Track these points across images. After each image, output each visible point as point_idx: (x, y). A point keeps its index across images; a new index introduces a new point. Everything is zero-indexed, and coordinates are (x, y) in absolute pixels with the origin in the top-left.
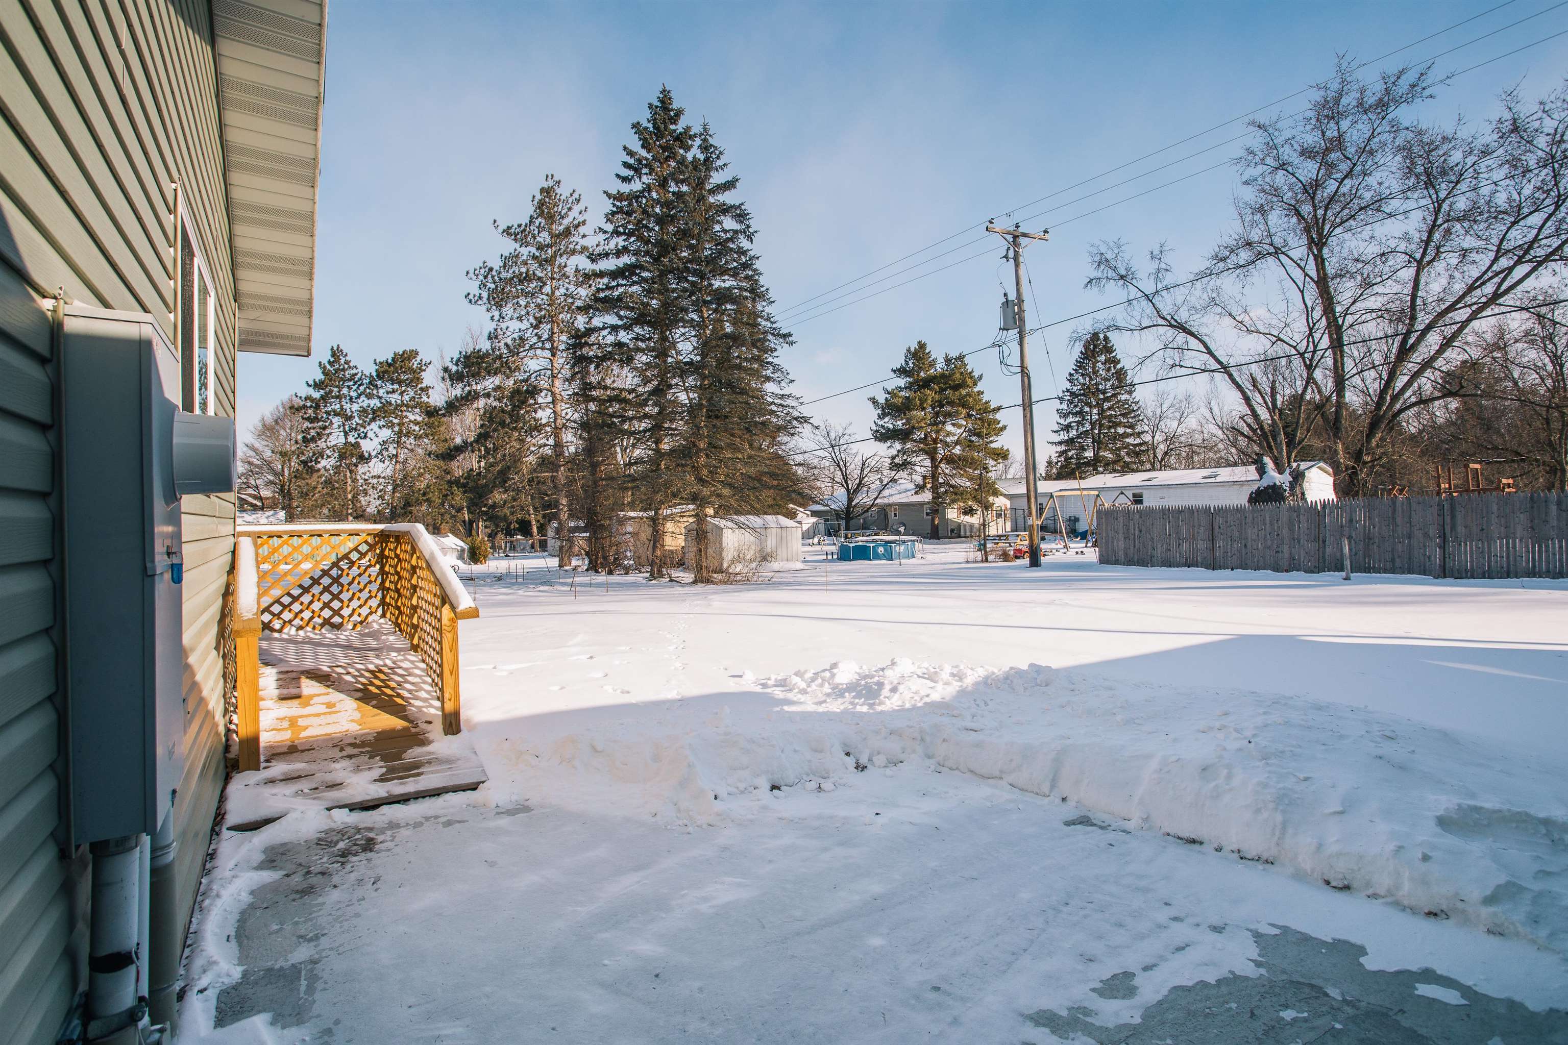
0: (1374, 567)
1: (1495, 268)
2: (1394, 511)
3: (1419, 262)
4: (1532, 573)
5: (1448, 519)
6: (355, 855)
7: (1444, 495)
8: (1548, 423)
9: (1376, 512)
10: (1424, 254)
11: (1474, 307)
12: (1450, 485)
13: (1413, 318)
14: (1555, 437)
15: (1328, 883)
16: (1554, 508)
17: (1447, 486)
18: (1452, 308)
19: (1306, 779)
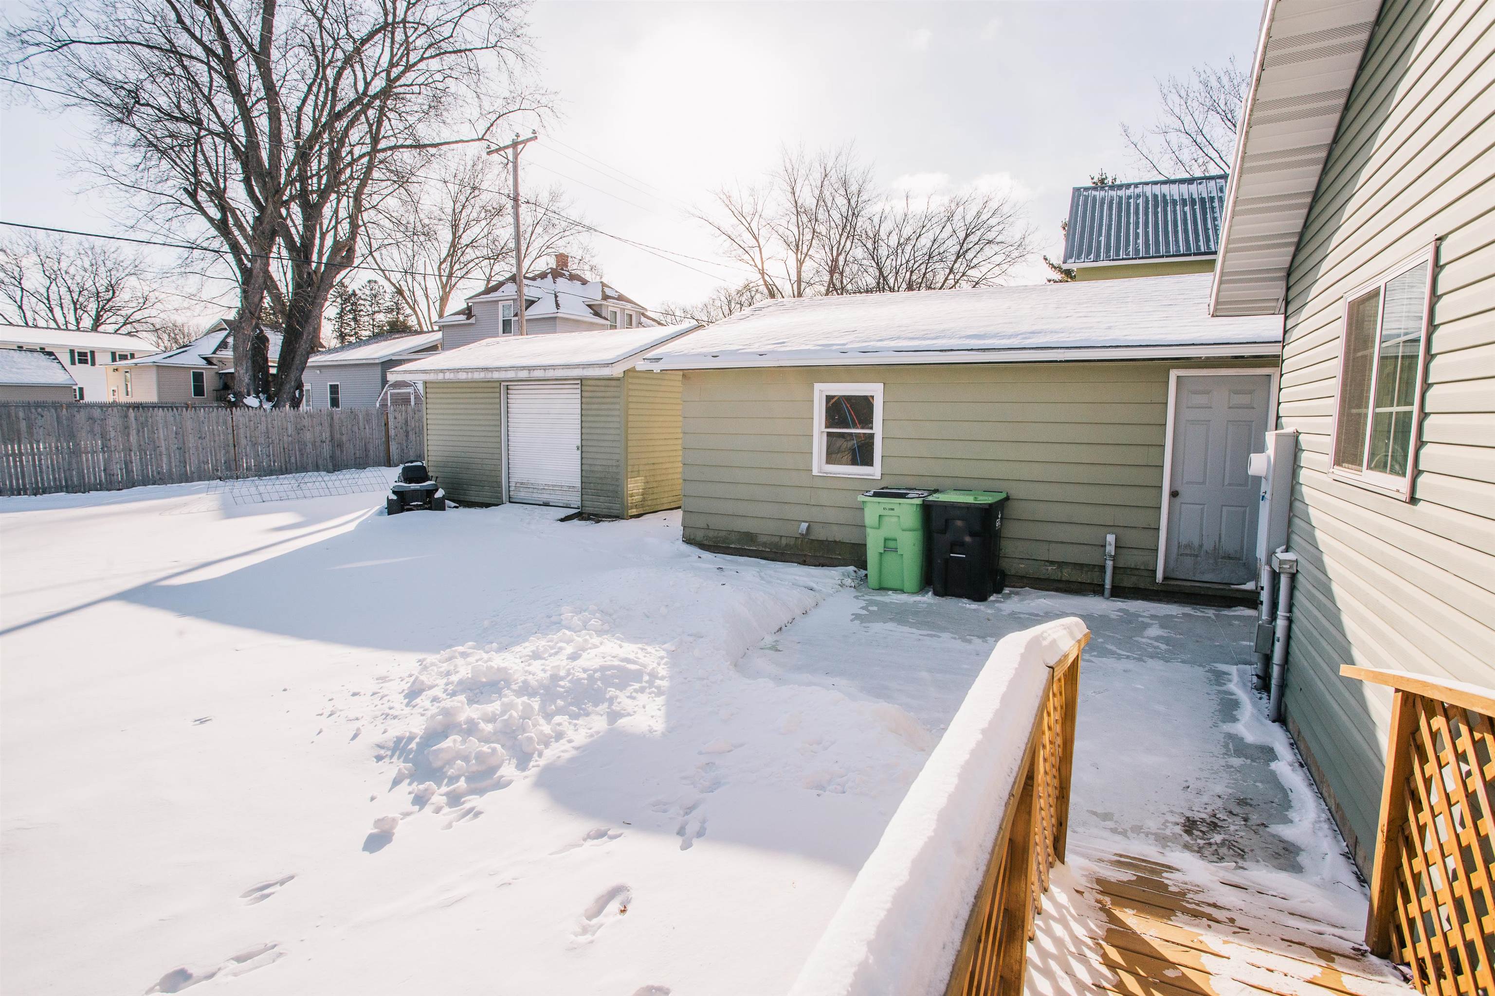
6: (1203, 820)
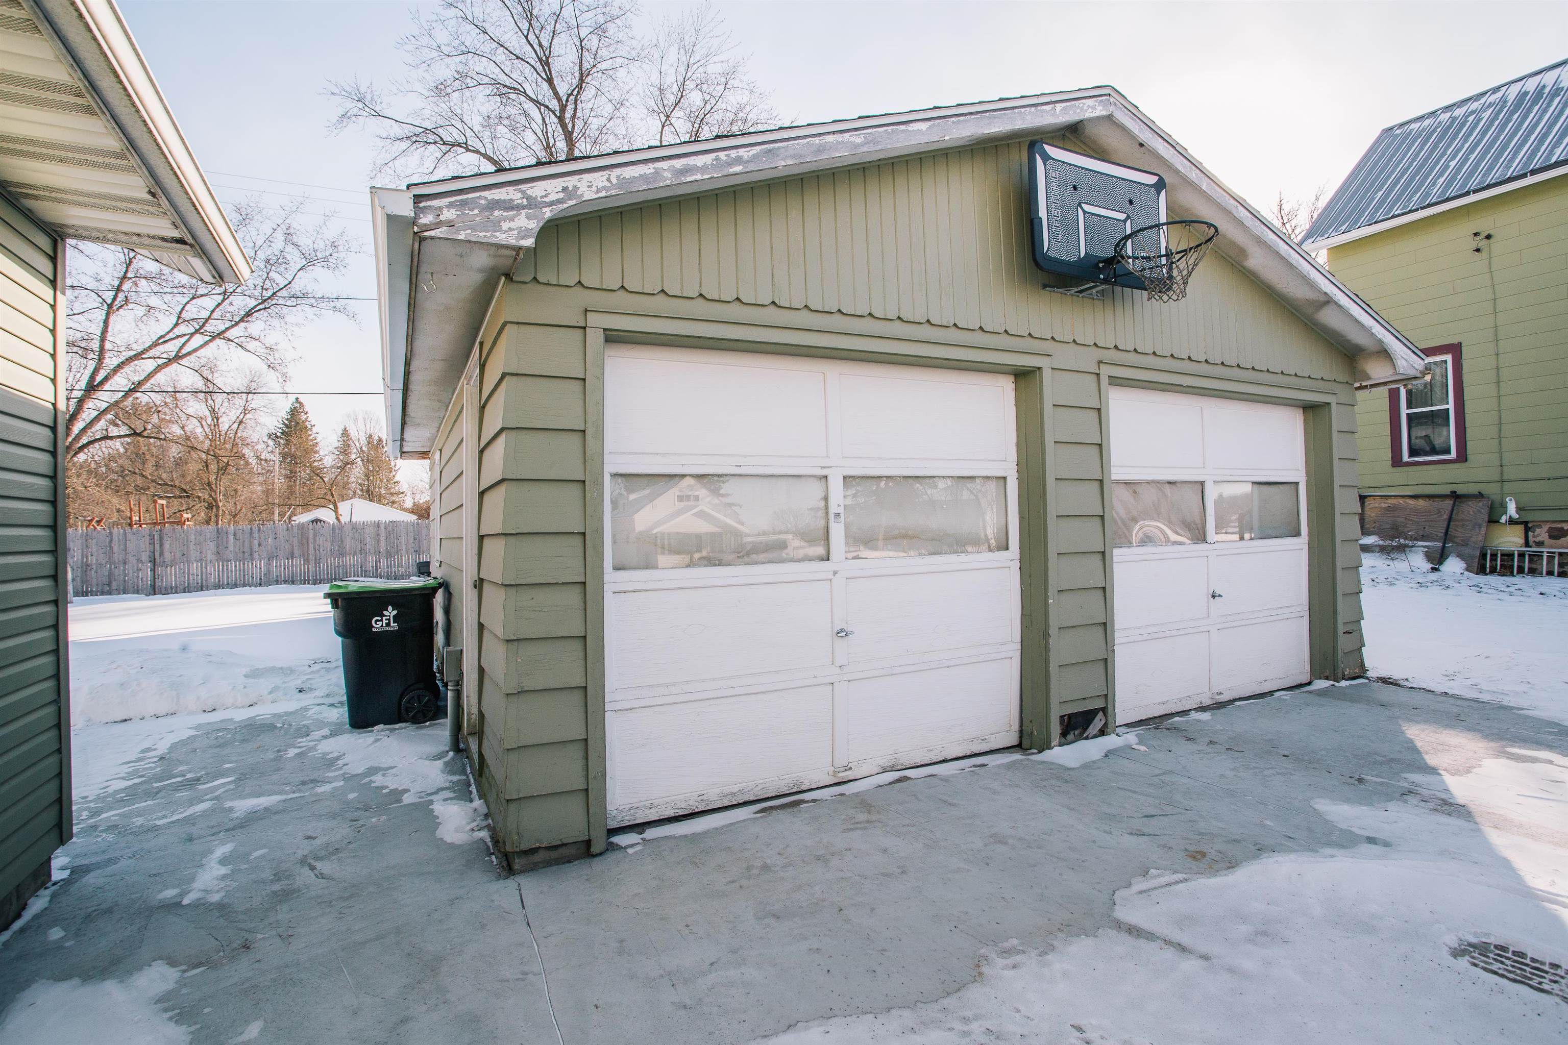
0: (92, 590)
1: (176, 330)
2: (111, 541)
3: (110, 306)
4: (218, 586)
5: (157, 547)
7: (135, 526)
8: (207, 466)
9: (94, 541)
10: (115, 299)
11: (160, 362)
12: (140, 518)
13: (101, 359)
14: (213, 478)
15: (205, 711)
16: (231, 538)
17: (138, 518)
18: (138, 356)
19: (181, 676)
